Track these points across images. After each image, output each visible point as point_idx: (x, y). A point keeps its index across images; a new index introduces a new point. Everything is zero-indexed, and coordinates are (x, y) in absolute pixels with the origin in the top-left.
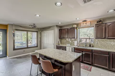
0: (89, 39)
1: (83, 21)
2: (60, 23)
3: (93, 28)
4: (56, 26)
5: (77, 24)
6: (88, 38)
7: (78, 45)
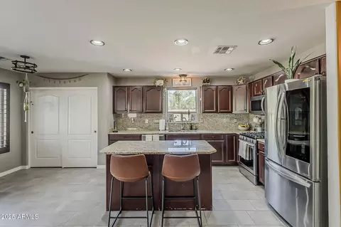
0: (189, 113)
1: (181, 76)
2: (127, 70)
3: (194, 92)
4: (106, 76)
5: (165, 80)
6: (185, 113)
7: (167, 128)
